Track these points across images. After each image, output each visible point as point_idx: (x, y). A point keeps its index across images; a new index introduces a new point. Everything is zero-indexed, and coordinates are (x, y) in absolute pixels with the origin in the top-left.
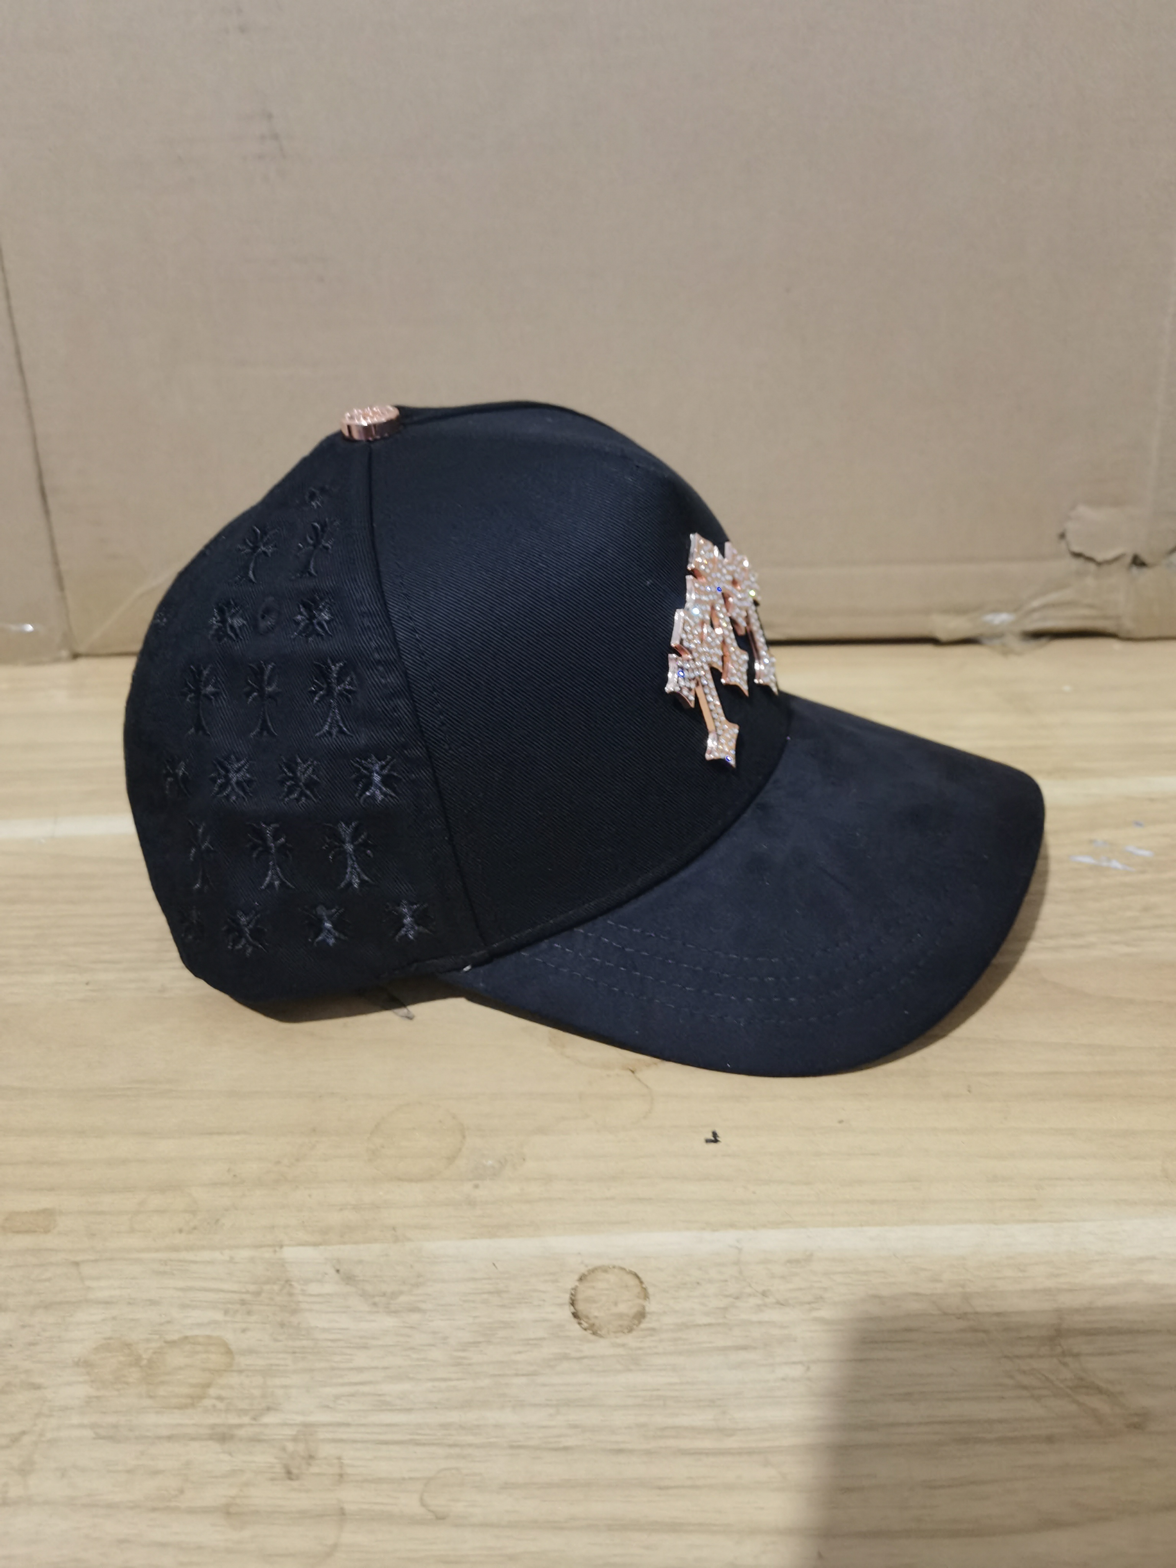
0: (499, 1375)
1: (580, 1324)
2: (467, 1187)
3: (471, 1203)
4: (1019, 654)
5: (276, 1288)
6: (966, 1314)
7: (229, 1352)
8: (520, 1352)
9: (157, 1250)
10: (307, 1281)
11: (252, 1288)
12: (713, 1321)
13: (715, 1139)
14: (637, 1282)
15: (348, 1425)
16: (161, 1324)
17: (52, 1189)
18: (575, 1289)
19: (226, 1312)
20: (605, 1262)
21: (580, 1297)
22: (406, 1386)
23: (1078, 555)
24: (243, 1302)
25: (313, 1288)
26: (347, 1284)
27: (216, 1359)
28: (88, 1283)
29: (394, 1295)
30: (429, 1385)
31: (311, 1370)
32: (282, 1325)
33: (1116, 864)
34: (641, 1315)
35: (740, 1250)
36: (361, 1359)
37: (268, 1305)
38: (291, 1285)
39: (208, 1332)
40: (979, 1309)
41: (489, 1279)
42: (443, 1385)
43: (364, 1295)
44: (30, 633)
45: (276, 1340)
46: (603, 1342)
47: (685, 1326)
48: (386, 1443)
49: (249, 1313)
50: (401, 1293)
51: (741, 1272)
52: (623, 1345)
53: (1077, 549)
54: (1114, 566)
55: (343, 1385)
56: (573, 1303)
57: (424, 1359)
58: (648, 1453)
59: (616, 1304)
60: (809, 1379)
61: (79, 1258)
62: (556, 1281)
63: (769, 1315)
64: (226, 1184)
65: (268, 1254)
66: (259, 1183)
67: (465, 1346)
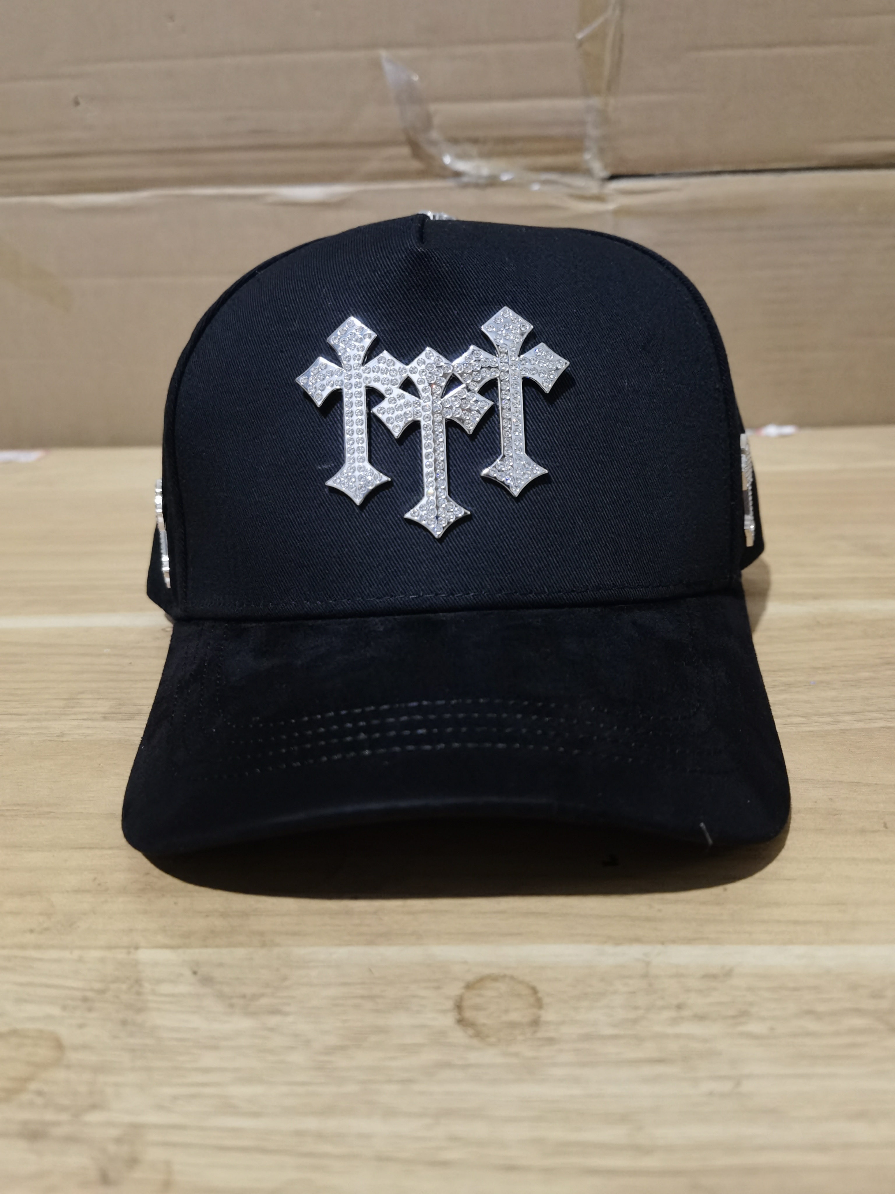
0: (368, 1081)
1: (465, 1030)
5: (124, 987)
7: (59, 1047)
8: (395, 1058)
10: (159, 981)
11: (98, 986)
12: (621, 1032)
14: (529, 991)
18: (461, 996)
20: (495, 971)
21: (466, 1003)
22: (258, 1089)
24: (85, 999)
25: (166, 988)
26: (203, 985)
27: (42, 1053)
29: (255, 997)
30: (285, 1089)
31: (150, 1069)
32: (124, 1023)
34: (536, 1024)
35: (648, 964)
36: (209, 1059)
37: (112, 1003)
38: (141, 985)
39: (39, 1027)
41: (364, 984)
42: (301, 1089)
43: (221, 996)
45: (114, 1037)
46: (491, 1051)
47: (587, 1037)
49: (90, 1010)
50: (262, 995)
51: (651, 985)
52: (516, 1055)
55: (184, 1085)
56: (458, 1010)
57: (282, 1062)
59: (507, 1011)
60: (740, 1095)
62: (438, 988)
63: (686, 1028)
64: (88, 891)
65: (121, 955)
66: (123, 891)
67: (330, 1050)
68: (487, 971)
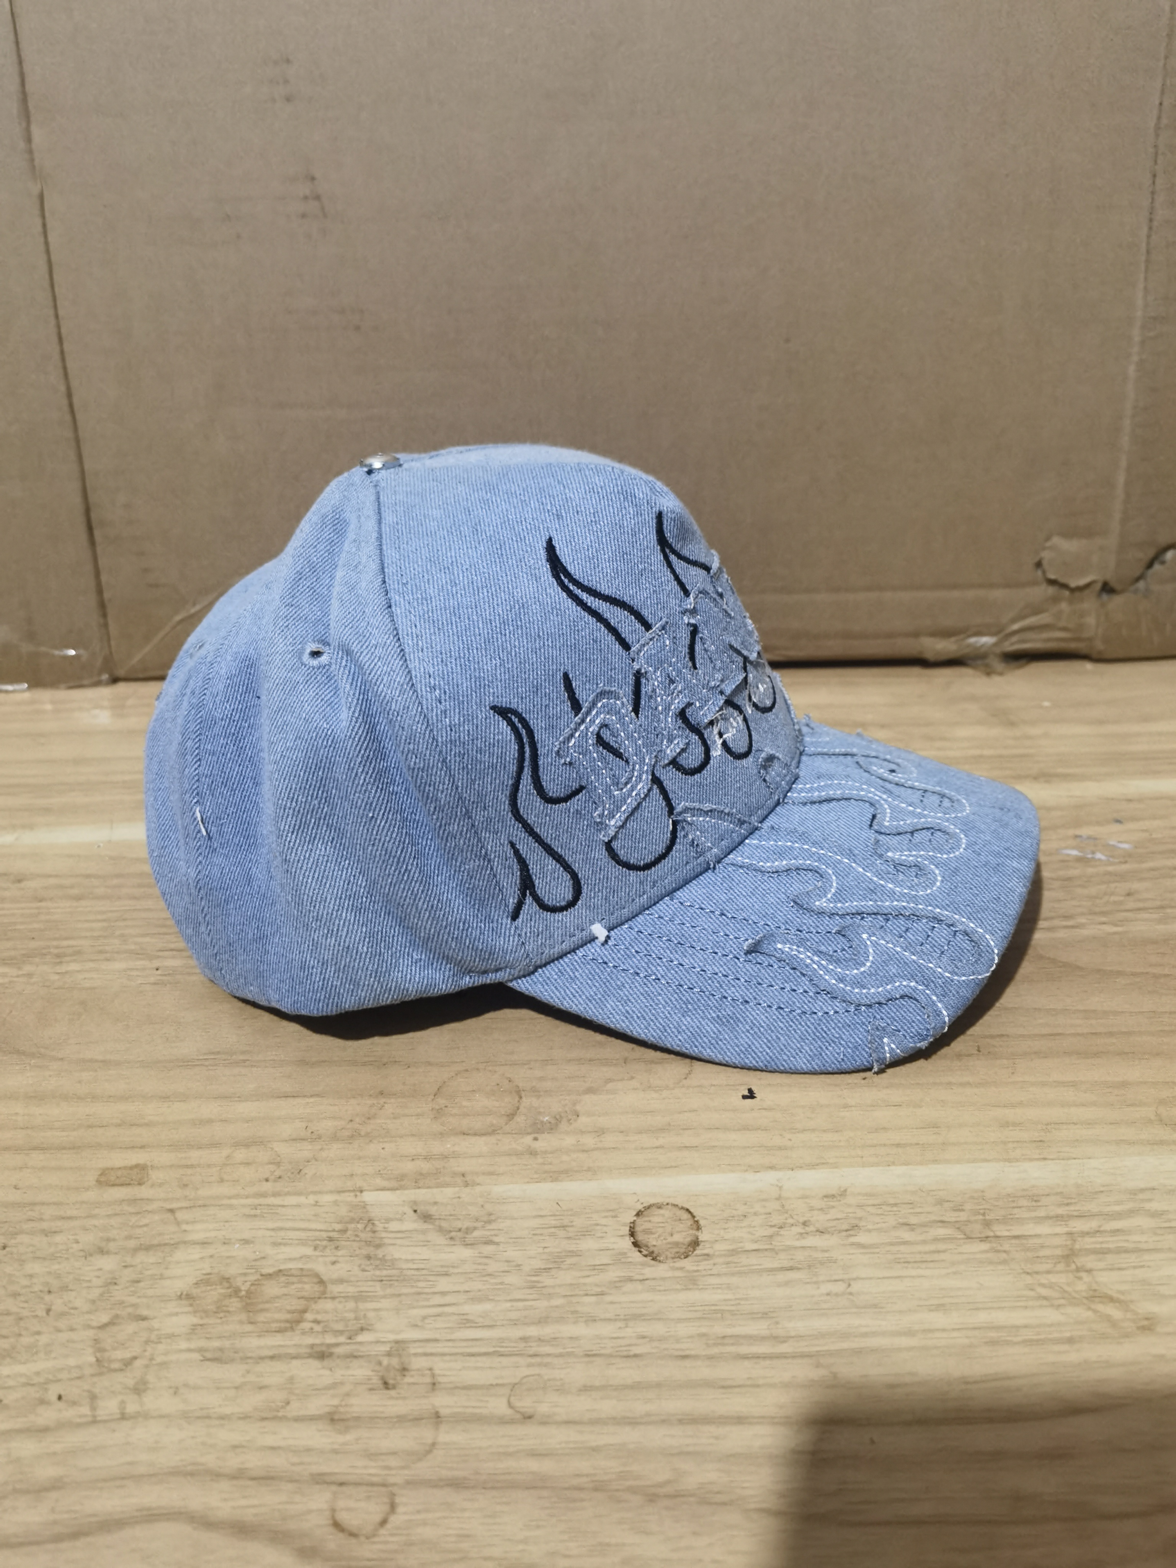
0: (572, 1296)
1: (640, 1252)
2: (528, 1140)
3: (533, 1153)
4: (1001, 674)
5: (360, 1226)
6: (987, 1237)
7: (321, 1282)
8: (588, 1276)
9: (247, 1197)
10: (388, 1220)
11: (338, 1227)
12: (761, 1247)
13: (751, 1095)
14: (688, 1216)
15: (436, 1340)
16: (255, 1260)
17: (142, 1147)
18: (634, 1222)
19: (315, 1248)
20: (658, 1200)
21: (638, 1229)
22: (488, 1306)
23: (1052, 582)
24: (331, 1239)
25: (394, 1226)
26: (425, 1222)
27: (309, 1288)
28: (184, 1227)
29: (469, 1230)
30: (508, 1305)
31: (399, 1295)
32: (369, 1257)
33: (1099, 856)
34: (695, 1243)
35: (781, 1188)
36: (443, 1284)
37: (354, 1241)
38: (373, 1224)
39: (300, 1266)
40: (998, 1234)
41: (555, 1215)
42: (520, 1305)
43: (442, 1231)
44: (73, 656)
45: (364, 1270)
46: (662, 1267)
47: (734, 1252)
48: (472, 1355)
49: (337, 1248)
50: (475, 1228)
51: (783, 1206)
52: (682, 1269)
53: (1052, 576)
54: (1087, 592)
55: (429, 1307)
56: (632, 1234)
57: (502, 1283)
58: (710, 1358)
59: (672, 1235)
60: (851, 1294)
61: (174, 1205)
62: (616, 1217)
63: (810, 1241)
64: (303, 1140)
65: (349, 1197)
66: (335, 1138)
67: (538, 1272)
68: (652, 1201)
